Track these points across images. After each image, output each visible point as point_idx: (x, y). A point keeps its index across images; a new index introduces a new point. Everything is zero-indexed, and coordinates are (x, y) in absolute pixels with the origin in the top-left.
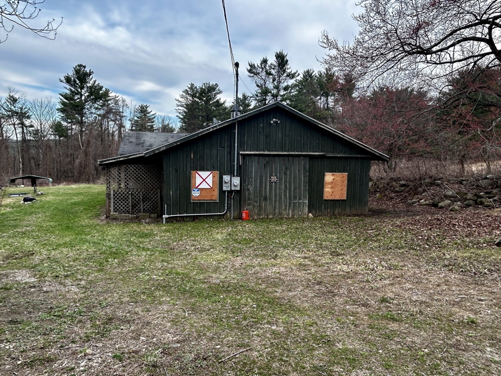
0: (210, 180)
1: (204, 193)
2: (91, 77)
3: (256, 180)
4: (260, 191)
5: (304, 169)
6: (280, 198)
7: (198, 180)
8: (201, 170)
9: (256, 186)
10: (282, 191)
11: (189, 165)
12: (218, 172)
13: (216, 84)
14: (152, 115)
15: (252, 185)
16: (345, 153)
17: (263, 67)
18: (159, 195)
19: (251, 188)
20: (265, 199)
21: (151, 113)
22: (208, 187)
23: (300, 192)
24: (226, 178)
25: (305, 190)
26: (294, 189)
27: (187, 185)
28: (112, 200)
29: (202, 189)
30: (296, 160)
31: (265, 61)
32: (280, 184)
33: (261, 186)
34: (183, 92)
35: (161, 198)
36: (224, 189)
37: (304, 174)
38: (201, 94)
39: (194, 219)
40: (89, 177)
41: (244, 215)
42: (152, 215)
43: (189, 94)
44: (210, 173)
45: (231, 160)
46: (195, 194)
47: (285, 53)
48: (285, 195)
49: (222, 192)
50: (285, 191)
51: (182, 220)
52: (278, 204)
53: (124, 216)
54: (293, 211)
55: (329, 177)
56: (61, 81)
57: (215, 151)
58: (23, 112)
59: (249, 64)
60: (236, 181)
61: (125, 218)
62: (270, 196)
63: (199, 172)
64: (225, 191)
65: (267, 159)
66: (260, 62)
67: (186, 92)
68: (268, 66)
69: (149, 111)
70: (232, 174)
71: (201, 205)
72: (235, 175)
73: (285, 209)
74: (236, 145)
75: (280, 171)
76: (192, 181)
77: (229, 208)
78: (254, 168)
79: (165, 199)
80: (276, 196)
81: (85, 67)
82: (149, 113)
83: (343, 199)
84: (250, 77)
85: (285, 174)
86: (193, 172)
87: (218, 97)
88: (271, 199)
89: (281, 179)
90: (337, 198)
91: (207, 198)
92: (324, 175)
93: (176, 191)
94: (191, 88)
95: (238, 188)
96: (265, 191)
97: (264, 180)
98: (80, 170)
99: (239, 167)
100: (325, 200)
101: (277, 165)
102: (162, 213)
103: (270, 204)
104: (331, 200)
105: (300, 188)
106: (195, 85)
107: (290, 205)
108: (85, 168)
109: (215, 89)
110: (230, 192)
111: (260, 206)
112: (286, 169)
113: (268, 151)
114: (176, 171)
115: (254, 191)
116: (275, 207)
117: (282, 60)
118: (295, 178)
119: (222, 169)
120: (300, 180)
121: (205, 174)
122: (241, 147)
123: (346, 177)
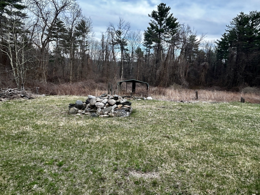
2: (168, 12)
21: (197, 41)
40: (165, 82)
56: (149, 16)
58: (124, 41)
69: (196, 39)
81: (165, 5)
82: (195, 41)
98: (160, 77)
108: (163, 76)
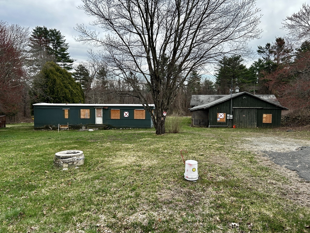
0: (223, 116)
1: (221, 120)
3: (238, 116)
4: (239, 119)
5: (255, 113)
6: (246, 122)
7: (219, 116)
8: (220, 113)
9: (238, 118)
10: (247, 120)
11: (216, 111)
13: (240, 55)
14: (199, 76)
16: (271, 107)
17: (267, 48)
18: (207, 120)
19: (236, 119)
20: (241, 122)
22: (222, 118)
23: (253, 120)
24: (228, 115)
25: (255, 120)
26: (251, 119)
27: (216, 117)
28: (193, 121)
29: (220, 119)
30: (252, 110)
31: (268, 45)
32: (246, 118)
33: (240, 118)
35: (208, 121)
36: (227, 118)
37: (255, 114)
38: (229, 63)
39: (218, 127)
41: (234, 127)
42: (205, 126)
43: (222, 63)
44: (223, 114)
45: (230, 110)
46: (218, 120)
47: (282, 38)
48: (248, 121)
49: (227, 119)
50: (248, 120)
51: (214, 127)
52: (245, 124)
53: (197, 126)
54: (251, 126)
55: (264, 115)
57: (225, 107)
60: (231, 116)
62: (243, 121)
65: (242, 109)
66: (265, 46)
70: (230, 114)
71: (220, 123)
73: (248, 125)
74: (231, 105)
75: (246, 113)
76: (218, 116)
77: (229, 125)
78: (237, 113)
79: (209, 121)
80: (245, 121)
83: (270, 123)
84: (259, 54)
85: (248, 114)
86: (218, 113)
88: (243, 122)
89: (246, 116)
90: (268, 122)
91: (222, 121)
92: (263, 115)
93: (213, 119)
94: (224, 59)
95: (232, 118)
96: (241, 119)
97: (241, 116)
99: (232, 112)
100: (263, 123)
101: (245, 111)
102: (208, 125)
103: (243, 124)
104: (265, 123)
105: (253, 119)
106: (226, 57)
107: (250, 124)
109: (239, 58)
110: (229, 119)
111: (239, 124)
112: (248, 112)
113: (242, 107)
114: (213, 113)
116: (244, 125)
117: (280, 42)
118: (252, 115)
119: (227, 112)
120: (254, 116)
121: (221, 114)
122: (233, 106)
123: (271, 116)
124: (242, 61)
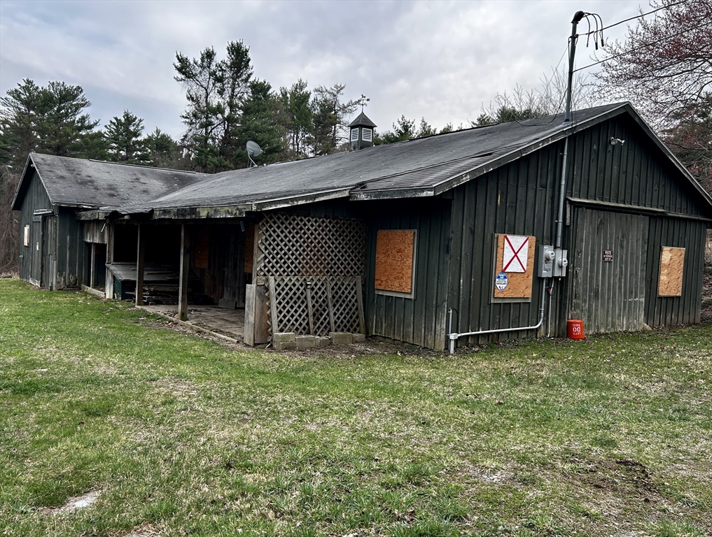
0: (524, 255)
1: (514, 283)
3: (586, 257)
4: (591, 278)
6: (614, 293)
7: (507, 255)
8: (512, 232)
9: (585, 270)
10: (617, 281)
11: (491, 219)
12: (534, 238)
13: (79, 88)
15: (581, 267)
17: (205, 64)
19: (580, 273)
20: (597, 294)
22: (520, 270)
23: (636, 282)
24: (548, 251)
25: (642, 279)
26: (631, 275)
29: (511, 275)
30: (633, 219)
31: (209, 55)
32: (615, 266)
33: (592, 268)
34: (9, 93)
36: (543, 273)
37: (643, 247)
43: (20, 99)
44: (525, 238)
46: (501, 285)
47: (245, 46)
48: (620, 288)
49: (538, 280)
50: (620, 279)
53: (306, 339)
54: (628, 319)
55: (666, 250)
57: (532, 193)
59: (177, 56)
61: (307, 344)
62: (602, 290)
63: (509, 237)
64: (544, 278)
65: (600, 214)
66: (200, 56)
67: (16, 94)
68: (214, 63)
70: (552, 242)
71: (508, 310)
72: (559, 244)
73: (619, 319)
74: (563, 182)
75: (615, 240)
76: (499, 257)
77: (546, 316)
78: (585, 232)
80: (609, 289)
83: (678, 295)
84: (177, 79)
85: (622, 246)
86: (501, 236)
87: (83, 112)
88: (603, 296)
89: (616, 256)
90: (673, 293)
91: (516, 293)
92: (661, 250)
93: (470, 278)
94: (26, 89)
95: (564, 274)
96: (597, 278)
97: (596, 257)
99: (565, 228)
100: (661, 298)
101: (613, 227)
103: (602, 305)
104: (666, 298)
105: (637, 274)
106: (36, 84)
107: (625, 308)
109: (76, 96)
110: (552, 280)
111: (589, 310)
112: (623, 237)
113: (600, 199)
115: (583, 280)
116: (608, 311)
117: (239, 57)
118: (632, 254)
119: (540, 231)
120: (637, 258)
121: (517, 240)
122: (567, 188)
123: (684, 252)
124: (83, 105)
